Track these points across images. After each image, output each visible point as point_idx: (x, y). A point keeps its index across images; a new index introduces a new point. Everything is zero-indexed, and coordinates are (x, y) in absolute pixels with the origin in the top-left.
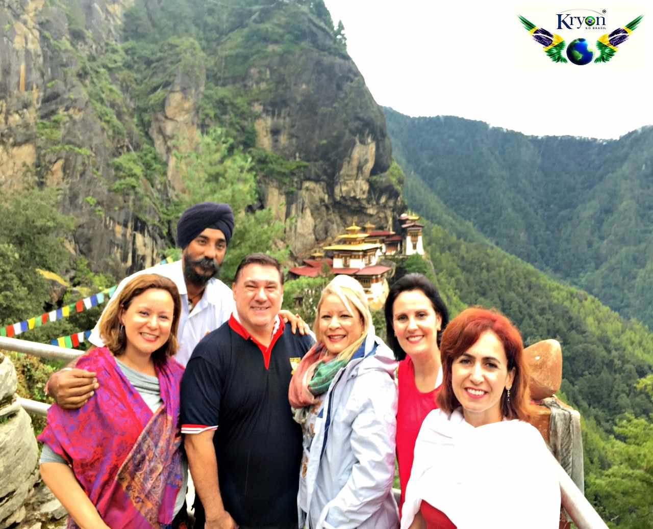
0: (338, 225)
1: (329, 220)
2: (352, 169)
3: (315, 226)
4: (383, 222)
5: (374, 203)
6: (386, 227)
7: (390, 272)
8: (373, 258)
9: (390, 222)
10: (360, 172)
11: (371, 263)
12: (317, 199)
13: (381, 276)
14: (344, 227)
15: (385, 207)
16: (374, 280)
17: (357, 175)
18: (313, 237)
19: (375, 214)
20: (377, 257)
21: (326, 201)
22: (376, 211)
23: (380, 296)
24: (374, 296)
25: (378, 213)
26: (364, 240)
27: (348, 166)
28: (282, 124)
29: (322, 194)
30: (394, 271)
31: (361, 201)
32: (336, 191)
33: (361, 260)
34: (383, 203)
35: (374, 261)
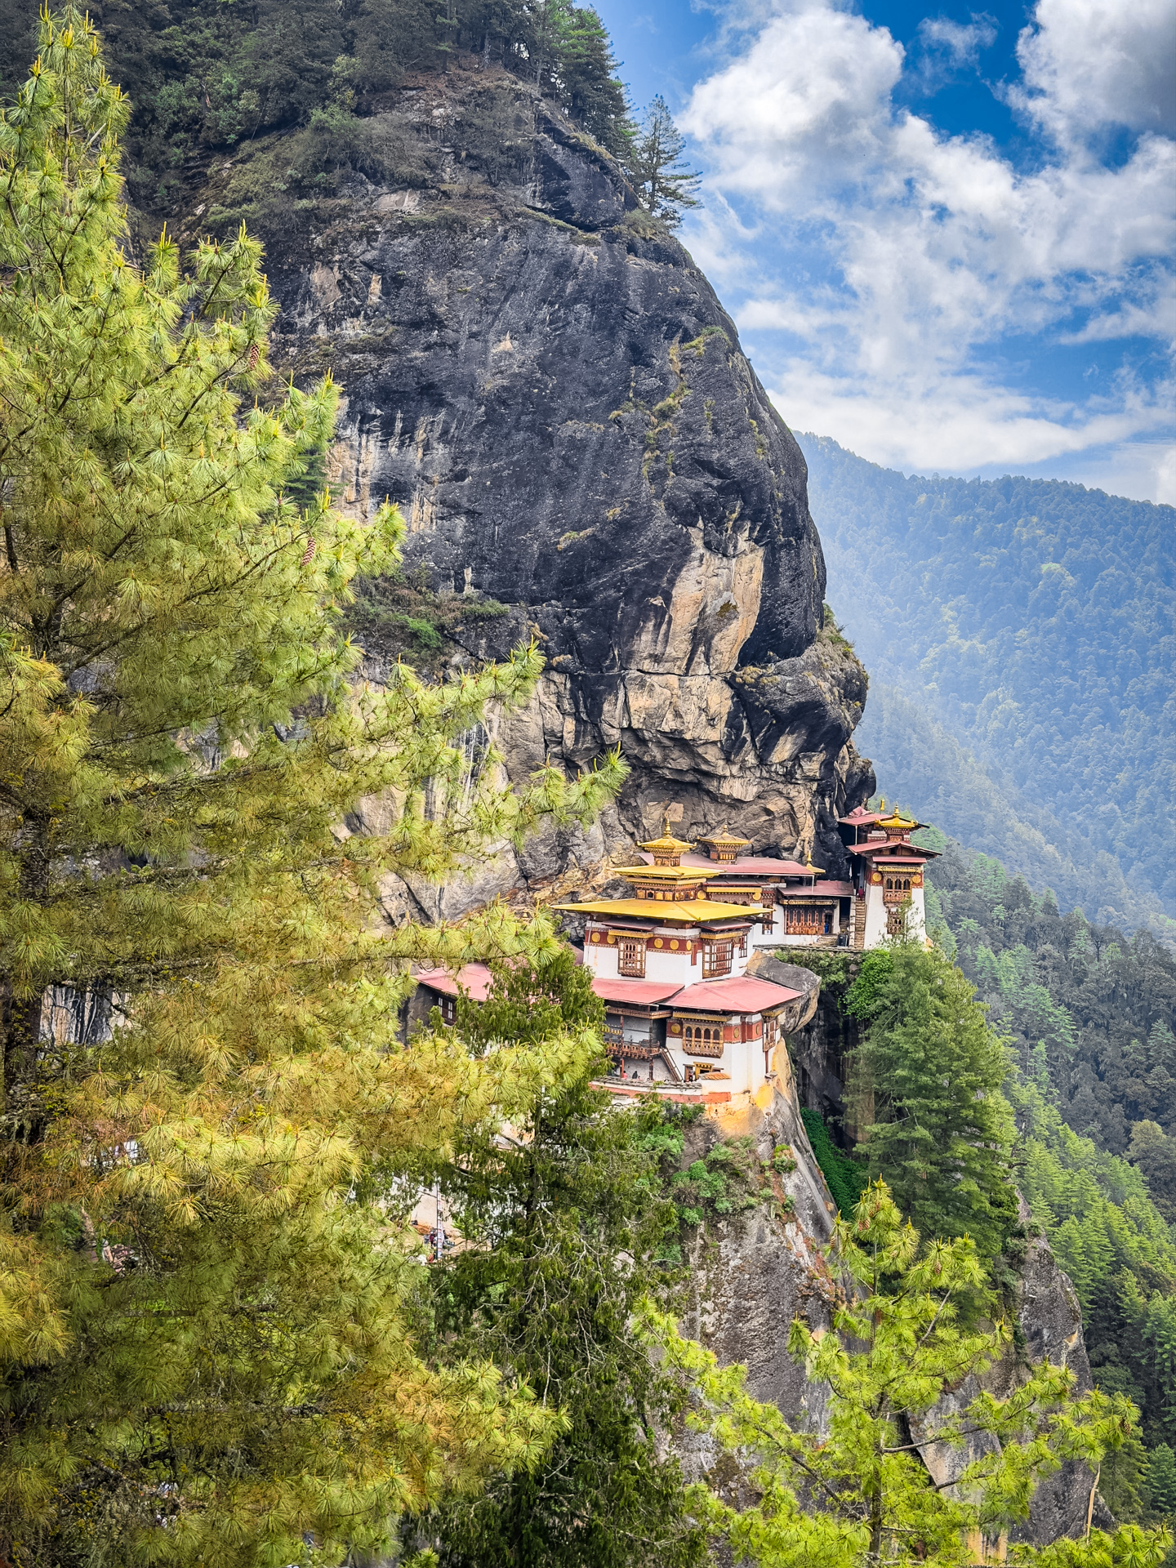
0: (607, 829)
2: (671, 636)
4: (780, 829)
5: (751, 760)
6: (790, 849)
7: (798, 1007)
8: (736, 950)
9: (808, 831)
10: (702, 649)
11: (728, 970)
12: (534, 731)
13: (765, 1019)
14: (628, 840)
15: (789, 778)
16: (738, 1033)
17: (691, 660)
18: (513, 864)
19: (749, 798)
20: (751, 951)
21: (569, 740)
22: (754, 790)
23: (754, 1091)
24: (733, 1086)
25: (759, 797)
26: (702, 887)
27: (657, 627)
28: (418, 466)
29: (554, 720)
30: (814, 1005)
31: (700, 750)
32: (606, 707)
33: (688, 957)
34: (781, 764)
35: (738, 965)
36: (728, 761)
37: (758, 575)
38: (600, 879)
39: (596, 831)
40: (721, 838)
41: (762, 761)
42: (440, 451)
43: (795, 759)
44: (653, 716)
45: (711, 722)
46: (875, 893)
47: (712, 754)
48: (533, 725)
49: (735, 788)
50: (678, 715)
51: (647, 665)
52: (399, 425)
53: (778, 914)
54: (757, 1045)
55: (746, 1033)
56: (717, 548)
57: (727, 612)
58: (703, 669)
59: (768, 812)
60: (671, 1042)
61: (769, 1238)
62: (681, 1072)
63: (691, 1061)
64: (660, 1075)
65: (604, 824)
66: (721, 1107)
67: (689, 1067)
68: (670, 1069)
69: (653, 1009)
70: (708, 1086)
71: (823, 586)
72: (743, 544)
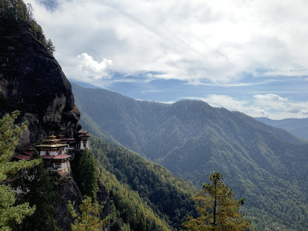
0: (44, 135)
1: (39, 132)
2: (53, 108)
3: (31, 135)
4: (69, 134)
5: (64, 125)
6: (70, 136)
7: (71, 157)
8: (63, 151)
9: (72, 134)
10: (57, 110)
11: (62, 153)
12: (33, 121)
13: (67, 160)
14: (47, 136)
15: (70, 127)
16: (63, 162)
17: (55, 112)
18: (29, 140)
19: (64, 130)
20: (65, 150)
21: (38, 123)
22: (65, 129)
23: (65, 169)
24: (62, 169)
25: (66, 129)
26: (58, 142)
27: (51, 107)
28: (14, 84)
29: (36, 120)
30: (74, 157)
31: (57, 124)
32: (43, 118)
33: (56, 152)
34: (69, 125)
35: (63, 152)
36: (61, 125)
37: (65, 100)
38: (42, 142)
39: (42, 135)
40: (61, 135)
41: (66, 125)
42: (18, 82)
43: (71, 124)
44: (50, 119)
45: (59, 120)
46: (82, 142)
47: (59, 124)
48: (32, 120)
49: (62, 129)
50: (54, 119)
51: (49, 112)
52: (11, 79)
53: (68, 145)
54: (66, 163)
55: (64, 162)
56: (60, 96)
57: (61, 105)
58: (58, 113)
59: (67, 131)
60: (53, 164)
61: (68, 189)
62: (55, 167)
63: (56, 166)
64: (52, 168)
65: (43, 134)
66: (61, 172)
67: (56, 167)
68: (53, 167)
69: (51, 159)
70: (59, 169)
71: (74, 102)
72: (63, 96)
